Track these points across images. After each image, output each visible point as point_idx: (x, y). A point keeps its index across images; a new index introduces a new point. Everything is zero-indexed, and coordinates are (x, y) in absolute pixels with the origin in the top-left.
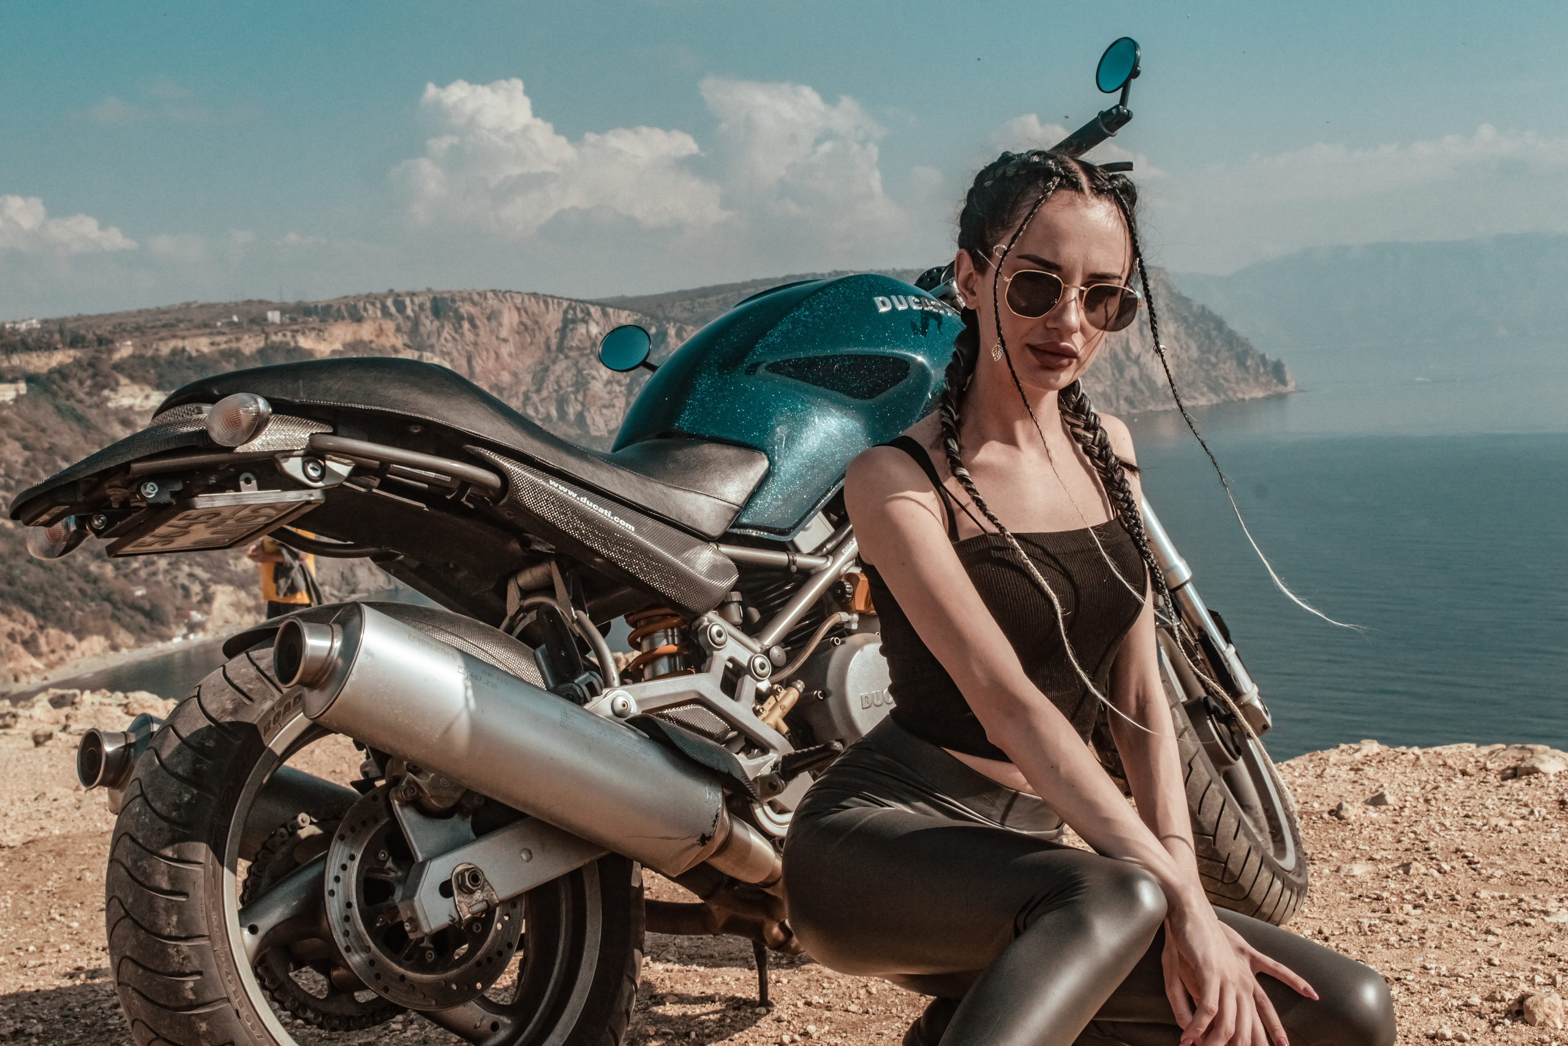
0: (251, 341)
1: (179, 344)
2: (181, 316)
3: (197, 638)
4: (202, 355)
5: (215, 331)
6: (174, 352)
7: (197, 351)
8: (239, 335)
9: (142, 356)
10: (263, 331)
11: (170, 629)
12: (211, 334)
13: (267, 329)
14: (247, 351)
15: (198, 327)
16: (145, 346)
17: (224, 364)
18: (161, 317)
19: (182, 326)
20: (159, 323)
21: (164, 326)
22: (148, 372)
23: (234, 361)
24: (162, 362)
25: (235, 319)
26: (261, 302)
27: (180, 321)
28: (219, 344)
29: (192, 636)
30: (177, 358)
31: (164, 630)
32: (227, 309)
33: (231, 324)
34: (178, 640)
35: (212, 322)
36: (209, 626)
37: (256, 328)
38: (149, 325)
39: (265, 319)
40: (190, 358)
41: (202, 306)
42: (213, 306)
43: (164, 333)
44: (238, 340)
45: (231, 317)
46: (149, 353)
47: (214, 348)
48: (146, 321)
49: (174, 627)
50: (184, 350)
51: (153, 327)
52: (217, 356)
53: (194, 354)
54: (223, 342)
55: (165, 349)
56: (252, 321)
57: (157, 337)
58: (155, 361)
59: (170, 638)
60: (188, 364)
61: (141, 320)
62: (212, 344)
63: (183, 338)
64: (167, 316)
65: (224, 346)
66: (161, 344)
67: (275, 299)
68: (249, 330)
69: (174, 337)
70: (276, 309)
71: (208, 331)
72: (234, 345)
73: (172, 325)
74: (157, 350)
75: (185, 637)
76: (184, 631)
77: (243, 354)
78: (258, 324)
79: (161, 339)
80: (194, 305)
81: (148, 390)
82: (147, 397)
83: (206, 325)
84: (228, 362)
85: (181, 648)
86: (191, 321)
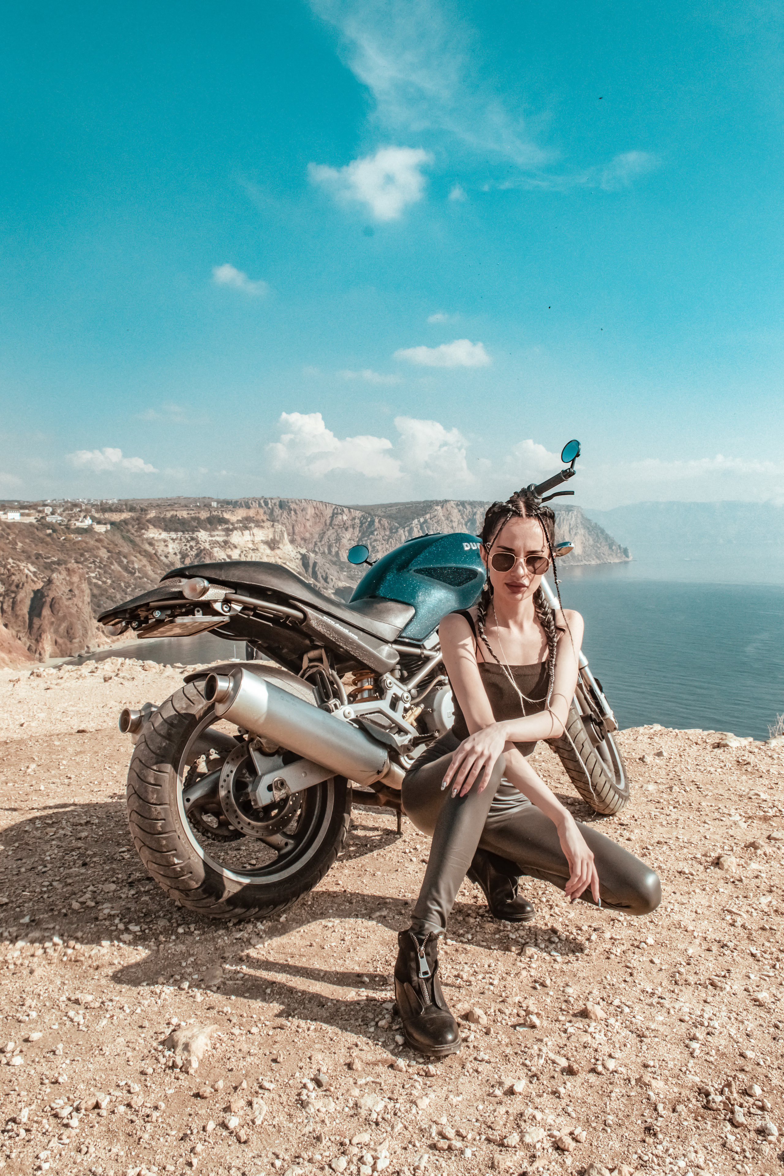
0: (204, 514)
1: (175, 513)
2: (176, 501)
4: (184, 518)
5: (190, 508)
6: (172, 516)
7: (182, 516)
8: (199, 511)
9: (159, 517)
10: (209, 510)
12: (188, 510)
13: (211, 509)
14: (202, 518)
15: (183, 507)
16: (160, 513)
18: (168, 501)
19: (176, 505)
20: (167, 504)
21: (169, 505)
22: (161, 524)
23: (197, 521)
24: (167, 520)
26: (209, 498)
28: (191, 514)
30: (174, 519)
32: (195, 500)
33: (196, 506)
35: (189, 505)
37: (207, 509)
39: (211, 505)
40: (179, 519)
41: (185, 498)
42: (189, 498)
43: (169, 508)
44: (199, 513)
45: (197, 503)
46: (162, 516)
47: (189, 516)
48: (162, 503)
50: (176, 515)
51: (164, 505)
52: (190, 519)
53: (181, 518)
54: (193, 514)
55: (169, 515)
56: (205, 506)
57: (166, 509)
58: (164, 519)
60: (177, 521)
61: (159, 502)
62: (188, 514)
63: (177, 511)
64: (170, 501)
66: (167, 512)
67: (215, 497)
68: (203, 509)
69: (173, 510)
70: (215, 501)
71: (187, 508)
72: (197, 515)
73: (172, 505)
74: (165, 515)
78: (208, 507)
80: (181, 498)
81: (161, 531)
82: (160, 534)
83: (186, 506)
84: (194, 522)
86: (180, 504)
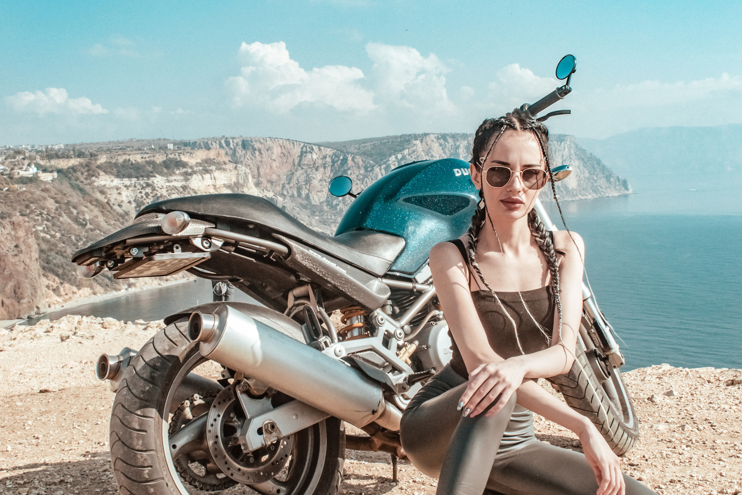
0: (160, 157)
1: (128, 157)
2: (128, 145)
3: (132, 290)
4: (138, 163)
5: (144, 152)
6: (125, 161)
7: (135, 161)
8: (154, 154)
9: (110, 163)
10: (165, 153)
11: (120, 286)
12: (141, 153)
13: (167, 152)
14: (158, 162)
15: (136, 150)
16: (111, 158)
17: (147, 167)
18: (119, 145)
19: (128, 149)
20: (119, 148)
21: (120, 149)
22: (113, 170)
23: (152, 166)
24: (120, 165)
25: (153, 147)
26: (164, 139)
27: (128, 147)
28: (145, 158)
29: (129, 289)
30: (126, 164)
31: (118, 286)
32: (150, 142)
33: (151, 149)
34: (123, 291)
35: (142, 148)
36: (138, 285)
37: (162, 151)
38: (114, 148)
39: (167, 147)
40: (132, 164)
41: (138, 141)
42: (143, 141)
43: (120, 152)
44: (154, 156)
45: (151, 146)
46: (114, 161)
47: (143, 160)
48: (113, 147)
49: (122, 285)
50: (129, 160)
51: (115, 149)
52: (144, 163)
53: (134, 162)
54: (147, 157)
55: (121, 160)
56: (160, 148)
57: (117, 154)
58: (116, 165)
59: (120, 290)
60: (130, 166)
61: (110, 146)
62: (142, 158)
63: (129, 155)
64: (122, 145)
65: (147, 159)
66: (119, 157)
67: (172, 139)
68: (159, 152)
69: (125, 154)
70: (171, 143)
71: (140, 152)
72: (152, 159)
73: (124, 149)
74: (117, 160)
75: (126, 289)
76: (126, 287)
77: (156, 163)
78: (164, 150)
79: (119, 155)
80: (134, 140)
81: (113, 177)
82: (112, 181)
83: (139, 149)
84: (149, 166)
85: (125, 294)
86: (133, 147)
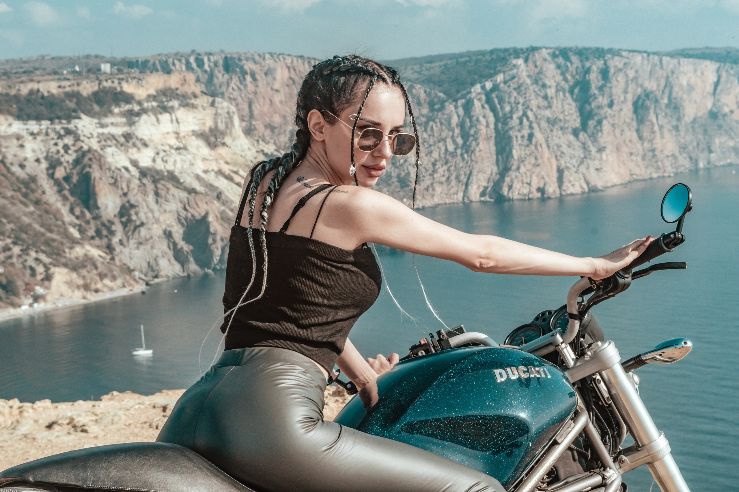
0: (88, 86)
1: (35, 86)
2: (37, 65)
3: (40, 307)
4: (52, 95)
5: (62, 77)
6: (31, 92)
7: (48, 92)
8: (79, 81)
9: (7, 95)
10: (97, 79)
11: (20, 299)
12: (59, 79)
13: (101, 77)
14: (85, 93)
15: (49, 74)
16: (10, 87)
17: (67, 102)
18: (23, 65)
19: (38, 72)
20: (21, 70)
21: (25, 72)
22: (11, 106)
23: (75, 100)
24: (22, 99)
25: (77, 68)
26: (96, 56)
27: (36, 69)
28: (64, 87)
29: (36, 305)
30: (33, 97)
31: (16, 300)
32: (72, 62)
33: (74, 72)
34: (25, 307)
35: (60, 71)
36: (49, 298)
37: (92, 76)
38: (14, 71)
39: (99, 70)
40: (43, 97)
41: (53, 58)
42: (61, 58)
43: (24, 78)
44: (78, 84)
45: (74, 67)
46: (13, 92)
47: (61, 90)
48: (12, 68)
49: (23, 297)
50: (38, 91)
51: (16, 73)
52: (63, 96)
53: (46, 94)
54: (68, 86)
55: (25, 90)
56: (89, 71)
57: (19, 80)
58: (17, 98)
59: (20, 306)
60: (41, 101)
61: (8, 67)
62: (60, 87)
63: (38, 82)
64: (27, 65)
65: (68, 89)
66: (22, 85)
67: (107, 55)
68: (87, 78)
69: (32, 81)
70: (107, 62)
71: (57, 77)
72: (76, 88)
73: (31, 72)
74: (19, 90)
75: (31, 305)
76: (31, 301)
77: (81, 95)
78: (94, 73)
79: (22, 82)
80: (47, 58)
81: (11, 119)
82: (10, 125)
83: (55, 73)
84: (71, 101)
85: (28, 313)
86: (44, 69)
